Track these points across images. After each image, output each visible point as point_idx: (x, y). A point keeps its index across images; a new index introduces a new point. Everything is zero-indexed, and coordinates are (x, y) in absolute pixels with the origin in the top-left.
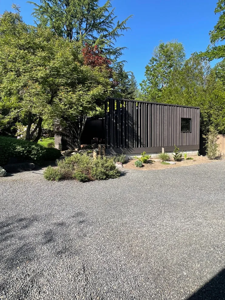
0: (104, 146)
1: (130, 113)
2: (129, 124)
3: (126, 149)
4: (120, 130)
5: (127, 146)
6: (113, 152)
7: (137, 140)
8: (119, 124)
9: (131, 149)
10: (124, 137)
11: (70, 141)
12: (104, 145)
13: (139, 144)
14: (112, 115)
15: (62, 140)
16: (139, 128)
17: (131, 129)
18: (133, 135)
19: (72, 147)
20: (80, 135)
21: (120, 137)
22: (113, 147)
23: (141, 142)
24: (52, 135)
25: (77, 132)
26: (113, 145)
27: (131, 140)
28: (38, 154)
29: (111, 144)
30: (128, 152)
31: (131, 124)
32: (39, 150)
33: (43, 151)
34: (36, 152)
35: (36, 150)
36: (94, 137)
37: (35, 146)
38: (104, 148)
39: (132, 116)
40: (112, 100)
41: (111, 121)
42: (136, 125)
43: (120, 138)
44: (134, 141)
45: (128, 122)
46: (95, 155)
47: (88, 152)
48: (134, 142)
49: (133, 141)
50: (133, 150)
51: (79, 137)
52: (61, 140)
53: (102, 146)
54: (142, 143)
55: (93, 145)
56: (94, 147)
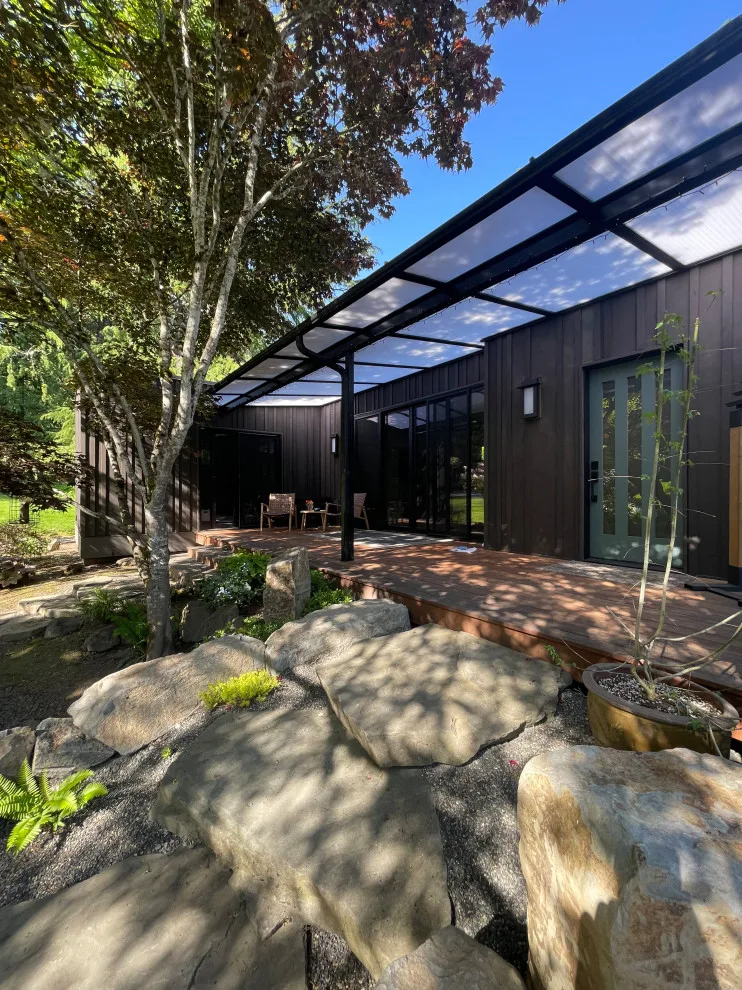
55: (280, 564)
56: (286, 581)
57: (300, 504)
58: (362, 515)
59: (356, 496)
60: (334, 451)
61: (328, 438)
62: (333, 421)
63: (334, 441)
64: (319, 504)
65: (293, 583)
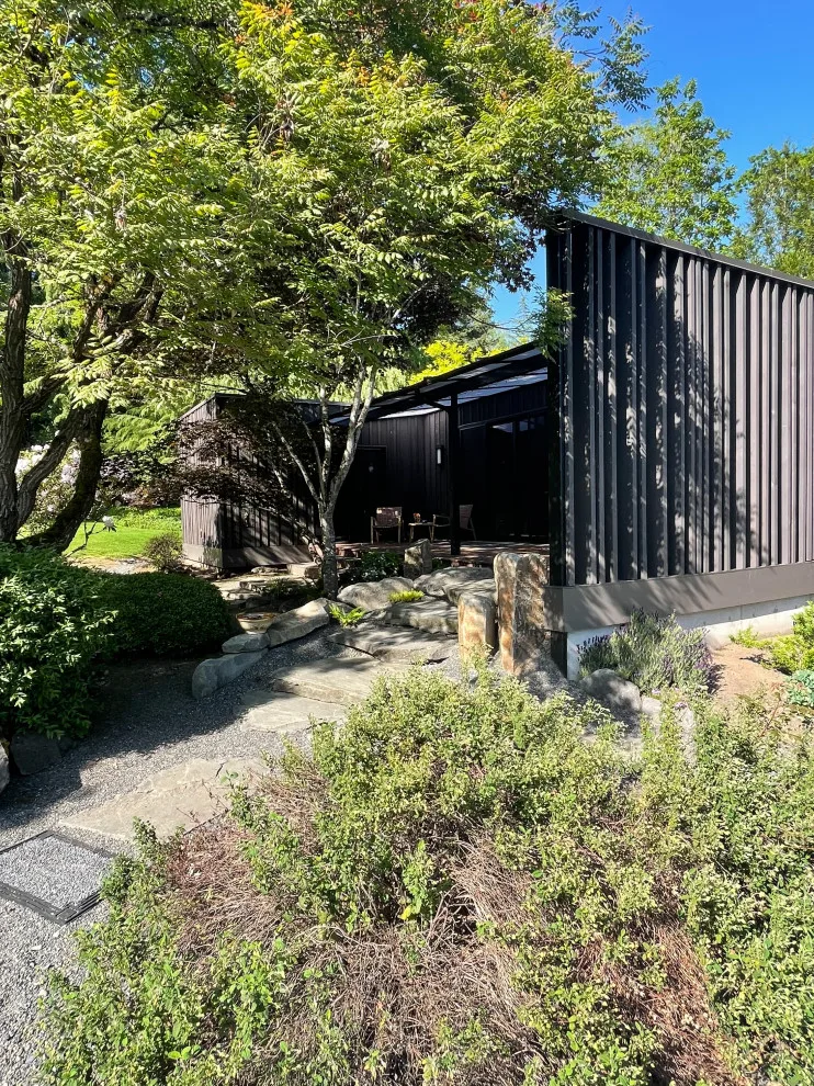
0: (538, 562)
1: (698, 339)
2: (691, 410)
3: (673, 580)
4: (643, 451)
5: (678, 561)
6: (599, 605)
7: (732, 518)
8: (639, 412)
9: (700, 582)
10: (664, 503)
11: (264, 524)
12: (538, 559)
13: (742, 546)
14: (601, 341)
15: (224, 522)
16: (740, 443)
17: (700, 446)
18: (712, 487)
19: (273, 557)
20: (335, 494)
21: (644, 501)
22: (603, 572)
23: (749, 533)
24: (166, 497)
25: (315, 478)
26: (602, 560)
27: (699, 522)
28: (45, 647)
29: (593, 551)
30: (685, 599)
31: (703, 415)
32: (61, 618)
33: (90, 619)
34: (30, 635)
35: (25, 618)
36: (381, 506)
37: (26, 581)
38: (535, 576)
39: (707, 356)
40: (600, 234)
41: (591, 387)
42: (727, 422)
43: (644, 510)
44: (718, 523)
45: (687, 396)
46: (472, 629)
47: (395, 596)
48: (717, 531)
49: (712, 527)
50: (710, 583)
51: (327, 502)
52: (217, 523)
53: (524, 568)
54: (755, 537)
55: (412, 549)
56: (417, 559)
57: (407, 517)
58: (469, 526)
59: (462, 507)
60: (439, 462)
61: (433, 448)
62: (437, 431)
63: (439, 452)
64: (426, 516)
65: (421, 560)
